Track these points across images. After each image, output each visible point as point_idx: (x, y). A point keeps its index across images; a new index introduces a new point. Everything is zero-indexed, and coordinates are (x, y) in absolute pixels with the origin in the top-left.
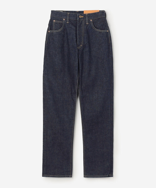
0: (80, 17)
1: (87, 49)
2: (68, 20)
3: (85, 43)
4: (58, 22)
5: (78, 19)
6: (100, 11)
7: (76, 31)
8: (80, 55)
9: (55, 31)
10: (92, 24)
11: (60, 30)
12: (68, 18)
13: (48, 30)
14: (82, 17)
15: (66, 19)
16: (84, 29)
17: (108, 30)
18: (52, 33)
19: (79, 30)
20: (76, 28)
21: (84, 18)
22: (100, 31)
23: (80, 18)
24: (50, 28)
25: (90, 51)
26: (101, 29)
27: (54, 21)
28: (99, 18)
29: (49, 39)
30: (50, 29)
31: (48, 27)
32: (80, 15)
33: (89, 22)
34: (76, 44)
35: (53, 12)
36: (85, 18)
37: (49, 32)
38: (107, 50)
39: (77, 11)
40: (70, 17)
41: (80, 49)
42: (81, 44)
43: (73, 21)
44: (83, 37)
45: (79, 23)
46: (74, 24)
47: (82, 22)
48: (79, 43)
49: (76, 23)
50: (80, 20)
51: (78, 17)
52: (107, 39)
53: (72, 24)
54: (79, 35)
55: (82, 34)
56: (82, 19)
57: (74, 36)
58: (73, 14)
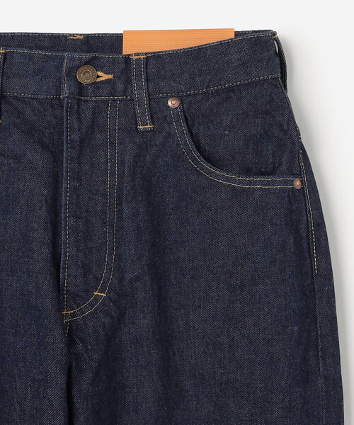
0: (87, 76)
1: (142, 322)
3: (129, 276)
5: (65, 92)
6: (237, 34)
10: (179, 130)
14: (104, 77)
16: (122, 163)
17: (299, 175)
21: (120, 86)
22: (238, 181)
25: (165, 339)
26: (247, 171)
28: (231, 90)
32: (88, 63)
33: (157, 113)
34: (46, 284)
36: (128, 82)
38: (296, 328)
39: (75, 38)
40: (9, 77)
41: (85, 324)
42: (98, 280)
43: (36, 104)
44: (111, 225)
45: (76, 126)
46: (43, 132)
47: (104, 114)
48: (76, 277)
49: (54, 122)
50: (79, 100)
51: (71, 73)
52: (292, 241)
53: (22, 132)
54: (76, 212)
55: (99, 208)
56: (98, 89)
57: (35, 226)
58: (31, 57)
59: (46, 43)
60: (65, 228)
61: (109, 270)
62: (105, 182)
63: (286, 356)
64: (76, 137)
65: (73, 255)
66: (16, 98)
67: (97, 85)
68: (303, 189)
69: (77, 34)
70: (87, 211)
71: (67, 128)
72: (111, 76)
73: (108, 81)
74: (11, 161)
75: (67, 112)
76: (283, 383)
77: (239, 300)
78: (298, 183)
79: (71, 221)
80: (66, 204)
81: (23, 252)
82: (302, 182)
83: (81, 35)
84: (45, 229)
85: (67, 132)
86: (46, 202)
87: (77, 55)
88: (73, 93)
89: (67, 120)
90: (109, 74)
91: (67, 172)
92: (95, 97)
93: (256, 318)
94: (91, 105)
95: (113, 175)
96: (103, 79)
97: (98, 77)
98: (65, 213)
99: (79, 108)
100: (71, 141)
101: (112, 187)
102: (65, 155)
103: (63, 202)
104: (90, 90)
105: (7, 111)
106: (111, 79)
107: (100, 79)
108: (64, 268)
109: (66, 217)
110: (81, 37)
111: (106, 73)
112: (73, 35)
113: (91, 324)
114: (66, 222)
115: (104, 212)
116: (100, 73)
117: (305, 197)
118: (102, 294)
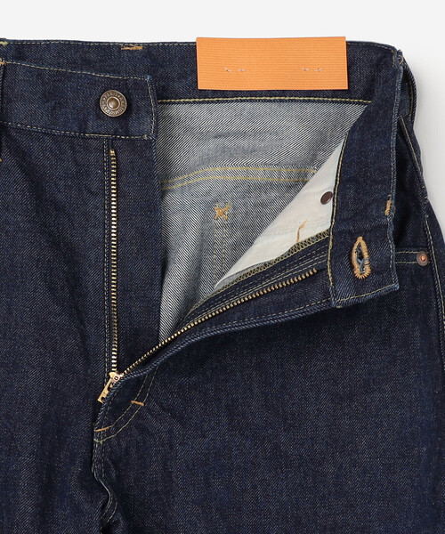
38: (425, 449)
39: (131, 49)
52: (417, 334)
58: (39, 75)
59: (92, 56)
63: (413, 486)
66: (20, 131)
68: (430, 265)
69: (134, 44)
76: (410, 523)
77: (347, 415)
78: (423, 258)
82: (429, 256)
83: (139, 44)
93: (373, 437)
105: (9, 147)
110: (140, 48)
112: (128, 45)
117: (433, 275)
118: (140, 403)
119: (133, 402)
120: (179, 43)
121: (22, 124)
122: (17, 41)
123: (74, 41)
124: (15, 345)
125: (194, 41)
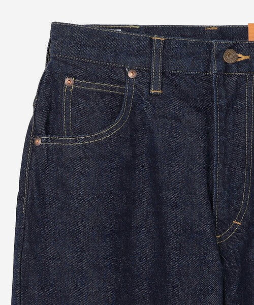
0: (230, 57)
2: (156, 77)
4: (95, 87)
5: (215, 69)
7: (208, 137)
8: (235, 287)
9: (71, 142)
11: (103, 135)
12: (156, 66)
13: (33, 131)
14: (243, 58)
15: (144, 72)
18: (60, 150)
19: (224, 132)
20: (208, 118)
23: (227, 67)
24: (42, 122)
27: (68, 81)
29: (38, 184)
30: (43, 130)
31: (34, 119)
32: (230, 48)
35: (60, 32)
37: (39, 142)
39: (211, 29)
40: (168, 59)
41: (227, 246)
42: (237, 211)
43: (189, 79)
44: (248, 170)
45: (224, 94)
46: (195, 100)
47: (243, 85)
48: (223, 208)
49: (204, 91)
50: (225, 75)
51: (219, 56)
53: (180, 99)
54: (224, 160)
55: (240, 157)
56: (240, 67)
57: (196, 170)
58: (184, 44)
59: (189, 33)
60: (216, 173)
61: (245, 205)
62: (244, 137)
64: (224, 102)
65: (221, 193)
66: (173, 74)
67: (239, 64)
69: (212, 26)
70: (231, 159)
71: (217, 96)
72: (248, 57)
73: (246, 61)
74: (173, 121)
75: (215, 84)
79: (220, 167)
80: (217, 154)
81: (186, 190)
83: (215, 27)
84: (203, 173)
85: (217, 99)
86: (203, 152)
87: (223, 42)
88: (220, 71)
89: (216, 90)
90: (247, 55)
91: (217, 129)
92: (237, 73)
94: (235, 79)
95: (249, 132)
96: (242, 59)
97: (239, 58)
98: (217, 161)
99: (224, 81)
100: (220, 106)
101: (249, 141)
102: (215, 116)
103: (215, 152)
104: (234, 68)
105: (166, 84)
106: (248, 59)
107: (239, 60)
108: (216, 202)
109: (217, 164)
110: (216, 29)
111: (244, 55)
112: (209, 27)
113: (231, 246)
114: (217, 167)
115: (243, 160)
116: (239, 55)
118: (238, 223)
119: (234, 222)
120: (238, 26)
121: (174, 71)
122: (145, 26)
123: (178, 26)
124: (175, 194)
125: (247, 25)
